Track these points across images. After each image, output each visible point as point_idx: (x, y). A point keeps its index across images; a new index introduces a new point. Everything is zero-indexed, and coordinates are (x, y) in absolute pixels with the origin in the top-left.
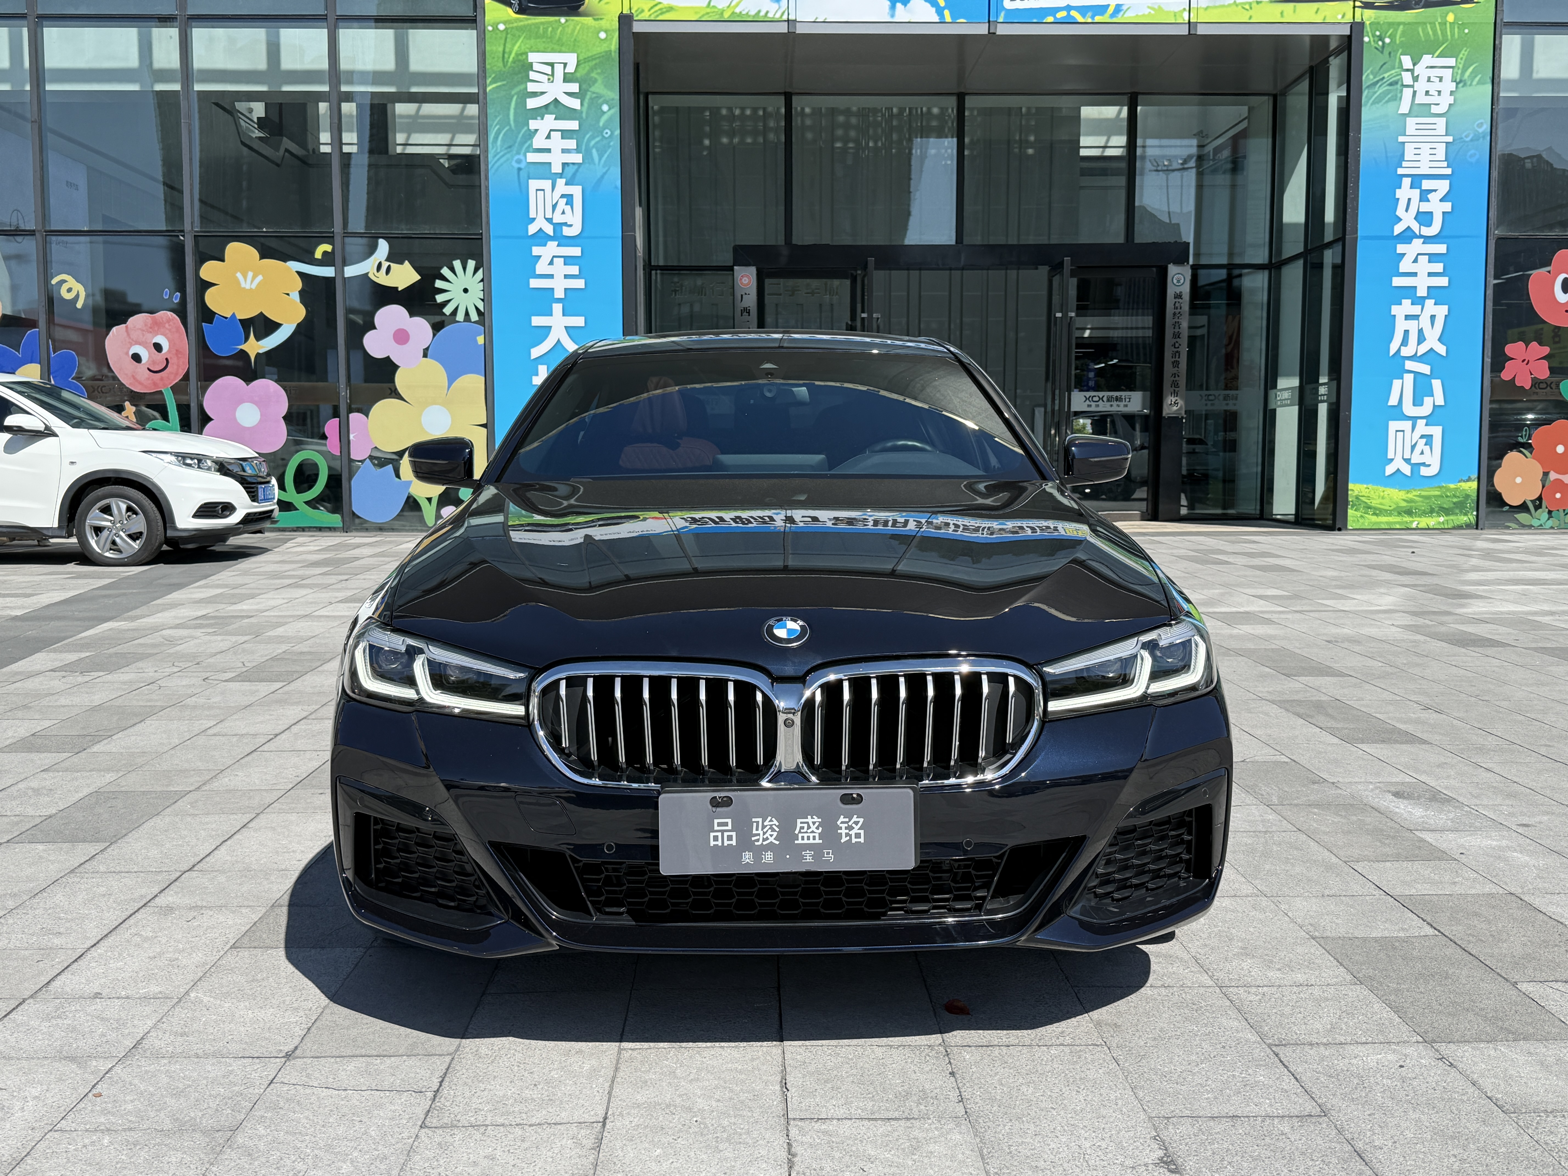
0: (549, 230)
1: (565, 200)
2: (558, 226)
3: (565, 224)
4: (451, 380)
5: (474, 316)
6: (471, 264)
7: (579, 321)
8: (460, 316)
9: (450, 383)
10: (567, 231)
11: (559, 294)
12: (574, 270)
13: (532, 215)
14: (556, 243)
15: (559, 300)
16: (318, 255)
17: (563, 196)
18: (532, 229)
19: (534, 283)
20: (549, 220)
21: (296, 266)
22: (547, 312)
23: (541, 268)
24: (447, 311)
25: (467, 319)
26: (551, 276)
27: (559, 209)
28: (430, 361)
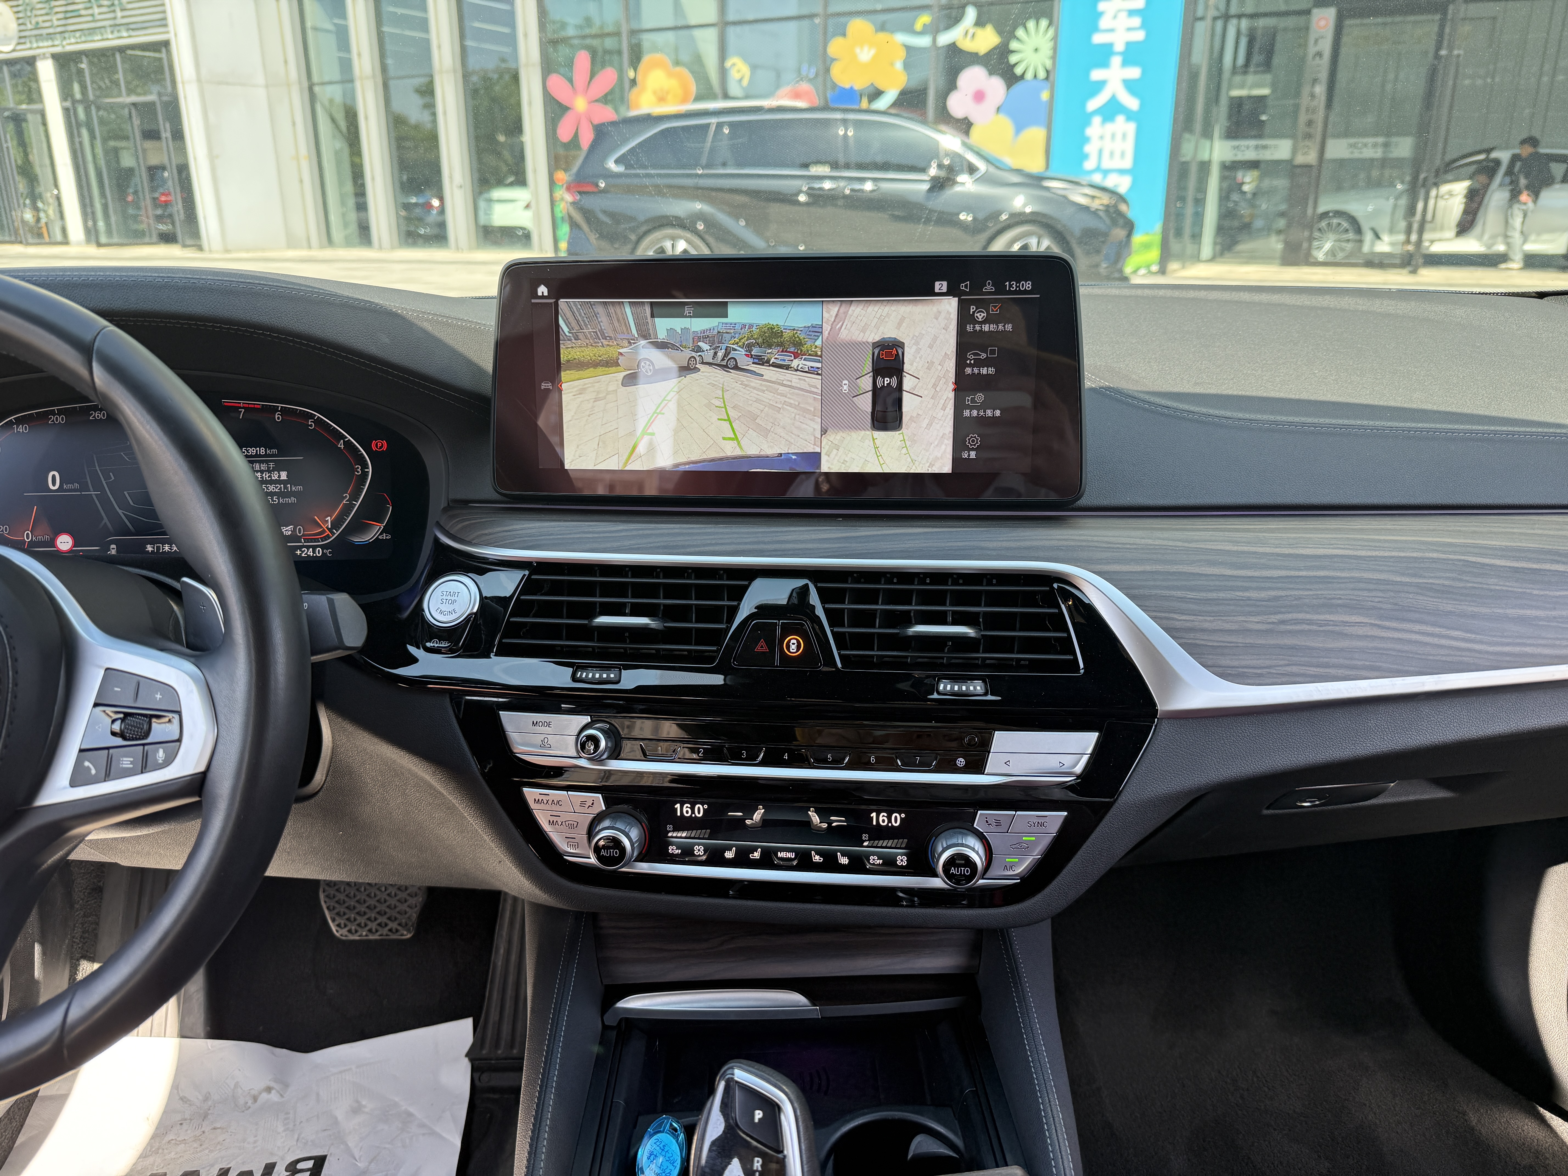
5: (1042, 74)
6: (1044, 23)
7: (1136, 73)
8: (1029, 76)
12: (1136, 22)
15: (1118, 53)
16: (919, 26)
19: (1098, 38)
21: (901, 38)
22: (1107, 66)
23: (1105, 23)
24: (1019, 71)
25: (1035, 77)
26: (1113, 30)
28: (1001, 117)
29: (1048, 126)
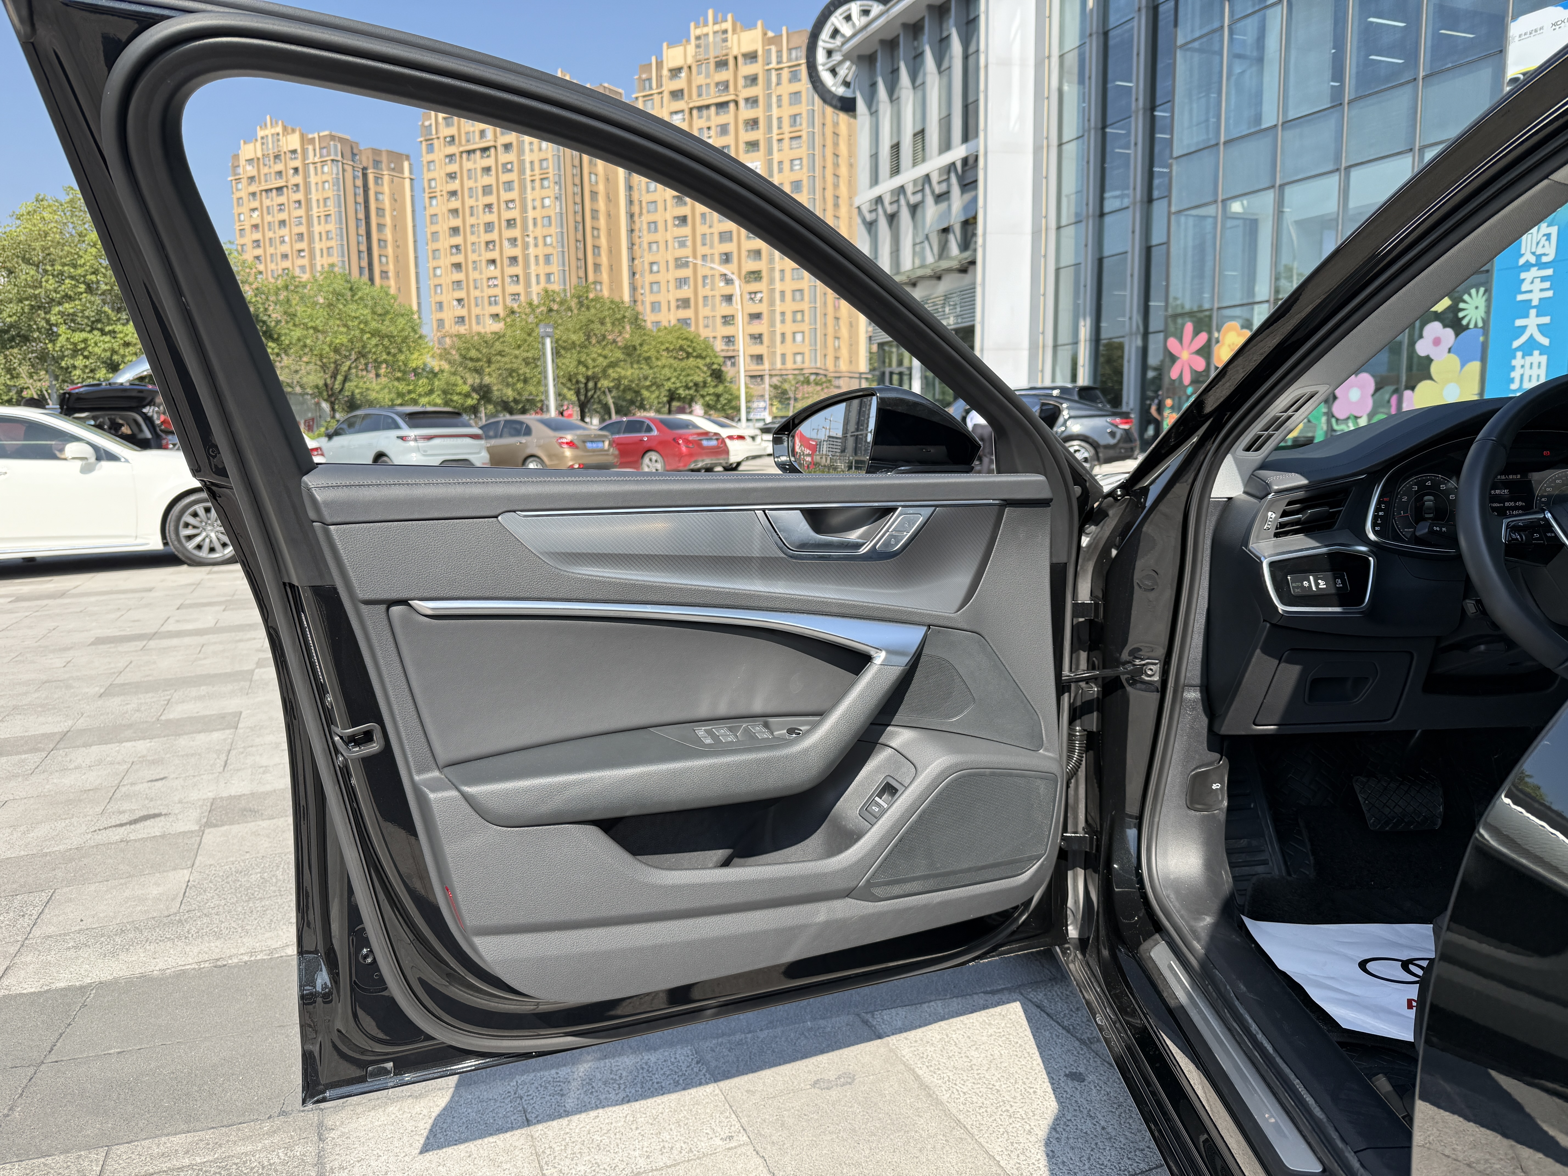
0: (1533, 260)
1: (1546, 238)
2: (1539, 257)
3: (1544, 255)
4: (1463, 365)
5: (1480, 324)
6: (1482, 290)
7: (1546, 320)
8: (1472, 326)
10: (1545, 259)
12: (1547, 285)
13: (1523, 251)
14: (1536, 268)
15: (1535, 307)
17: (1545, 235)
18: (1522, 261)
19: (1520, 297)
20: (1533, 253)
22: (1527, 316)
23: (1525, 287)
24: (1464, 322)
25: (1476, 326)
26: (1531, 291)
27: (1541, 245)
28: (1451, 355)
29: (1483, 360)
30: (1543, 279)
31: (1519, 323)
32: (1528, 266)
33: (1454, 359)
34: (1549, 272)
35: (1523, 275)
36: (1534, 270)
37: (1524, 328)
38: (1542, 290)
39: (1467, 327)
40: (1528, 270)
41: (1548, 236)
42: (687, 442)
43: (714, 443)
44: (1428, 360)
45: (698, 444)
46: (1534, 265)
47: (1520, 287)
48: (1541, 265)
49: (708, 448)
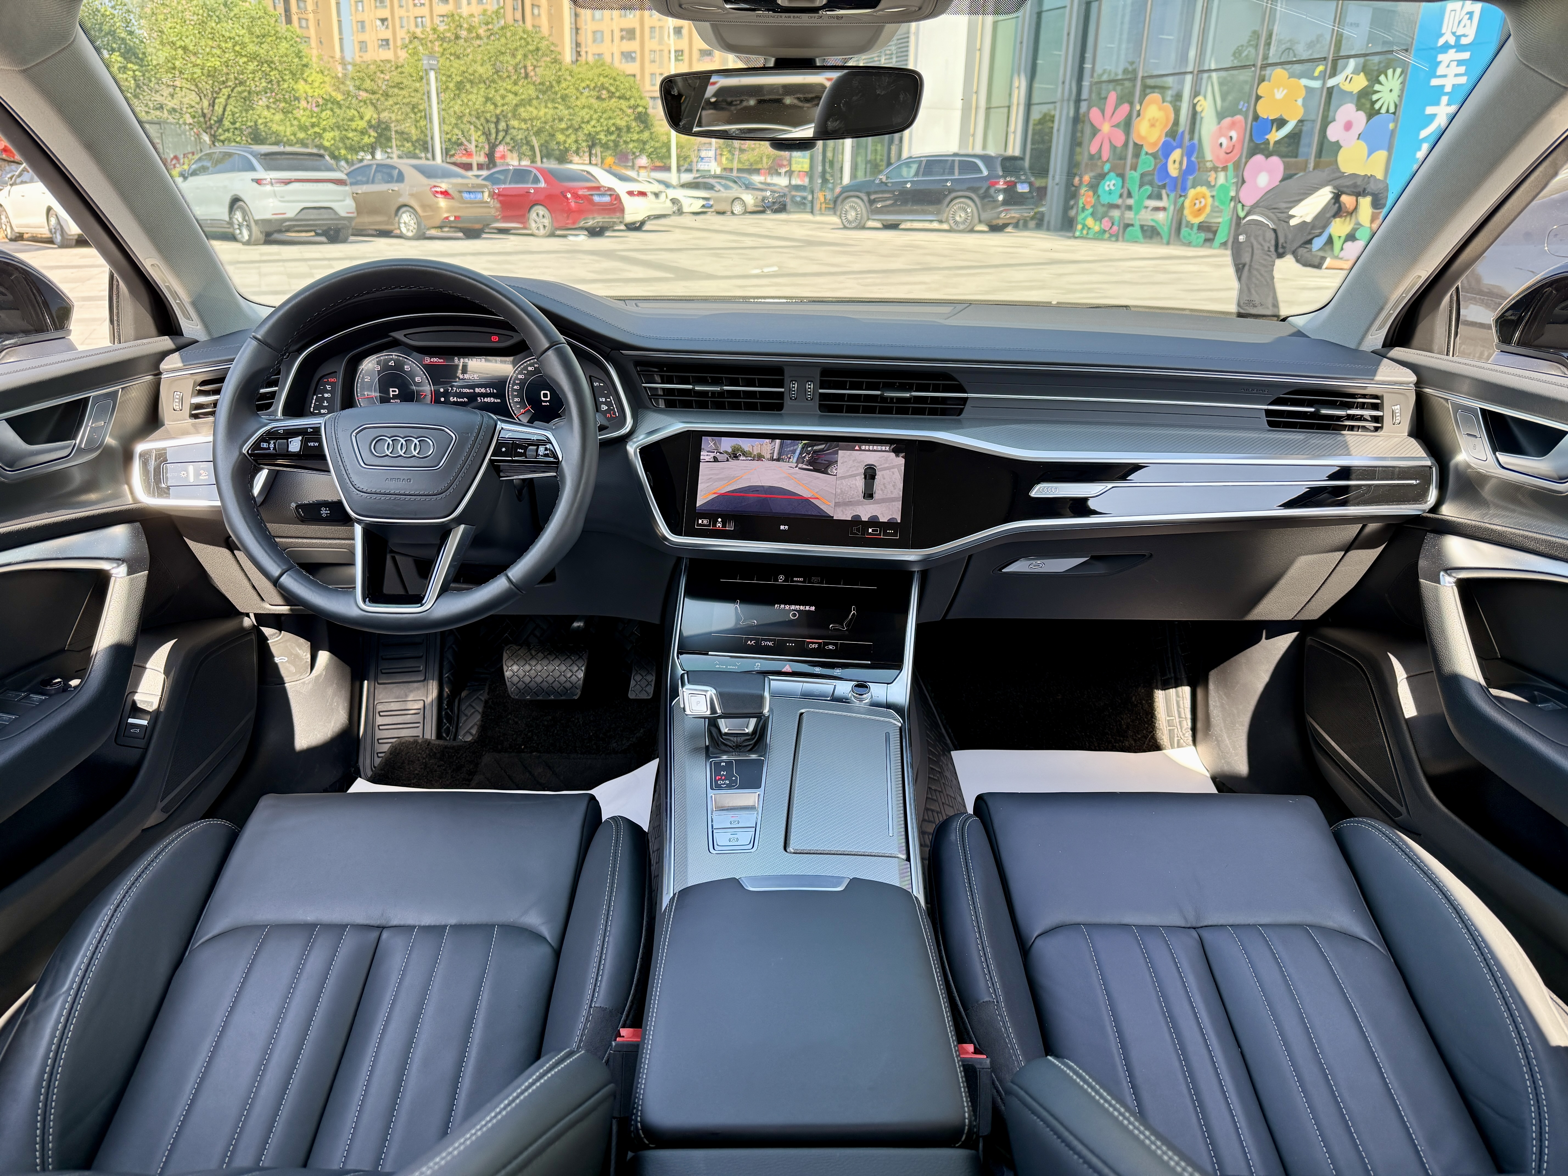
0: (1452, 41)
1: (1468, 16)
2: (1458, 38)
3: (1464, 35)
4: (1370, 153)
5: (1392, 110)
6: (1399, 71)
8: (1383, 110)
9: (1369, 155)
10: (1464, 41)
11: (1448, 89)
12: (1462, 69)
13: (1443, 31)
14: (1454, 50)
15: (1447, 94)
16: (1317, 73)
17: (1468, 13)
18: (1441, 42)
19: (1434, 82)
20: (1454, 33)
21: (1304, 82)
22: (1437, 103)
23: (1440, 71)
24: (1377, 106)
25: (1387, 111)
26: (1445, 76)
27: (1462, 24)
28: (1359, 141)
29: (1390, 149)
30: (1460, 63)
31: (1429, 110)
32: (1446, 47)
33: (1362, 147)
34: (1466, 55)
35: (1440, 57)
36: (1452, 51)
37: (1433, 116)
38: (1456, 75)
39: (1378, 112)
40: (1446, 52)
41: (1471, 14)
42: (576, 196)
43: (607, 199)
44: (1337, 146)
45: (588, 199)
46: (1452, 47)
47: (1435, 72)
48: (1459, 48)
49: (599, 204)
